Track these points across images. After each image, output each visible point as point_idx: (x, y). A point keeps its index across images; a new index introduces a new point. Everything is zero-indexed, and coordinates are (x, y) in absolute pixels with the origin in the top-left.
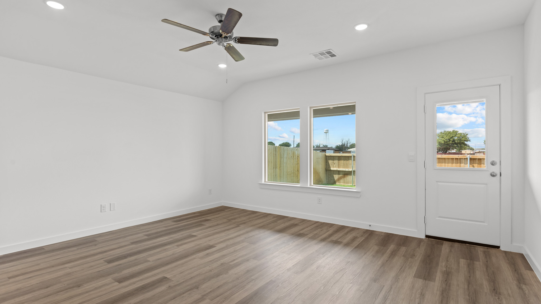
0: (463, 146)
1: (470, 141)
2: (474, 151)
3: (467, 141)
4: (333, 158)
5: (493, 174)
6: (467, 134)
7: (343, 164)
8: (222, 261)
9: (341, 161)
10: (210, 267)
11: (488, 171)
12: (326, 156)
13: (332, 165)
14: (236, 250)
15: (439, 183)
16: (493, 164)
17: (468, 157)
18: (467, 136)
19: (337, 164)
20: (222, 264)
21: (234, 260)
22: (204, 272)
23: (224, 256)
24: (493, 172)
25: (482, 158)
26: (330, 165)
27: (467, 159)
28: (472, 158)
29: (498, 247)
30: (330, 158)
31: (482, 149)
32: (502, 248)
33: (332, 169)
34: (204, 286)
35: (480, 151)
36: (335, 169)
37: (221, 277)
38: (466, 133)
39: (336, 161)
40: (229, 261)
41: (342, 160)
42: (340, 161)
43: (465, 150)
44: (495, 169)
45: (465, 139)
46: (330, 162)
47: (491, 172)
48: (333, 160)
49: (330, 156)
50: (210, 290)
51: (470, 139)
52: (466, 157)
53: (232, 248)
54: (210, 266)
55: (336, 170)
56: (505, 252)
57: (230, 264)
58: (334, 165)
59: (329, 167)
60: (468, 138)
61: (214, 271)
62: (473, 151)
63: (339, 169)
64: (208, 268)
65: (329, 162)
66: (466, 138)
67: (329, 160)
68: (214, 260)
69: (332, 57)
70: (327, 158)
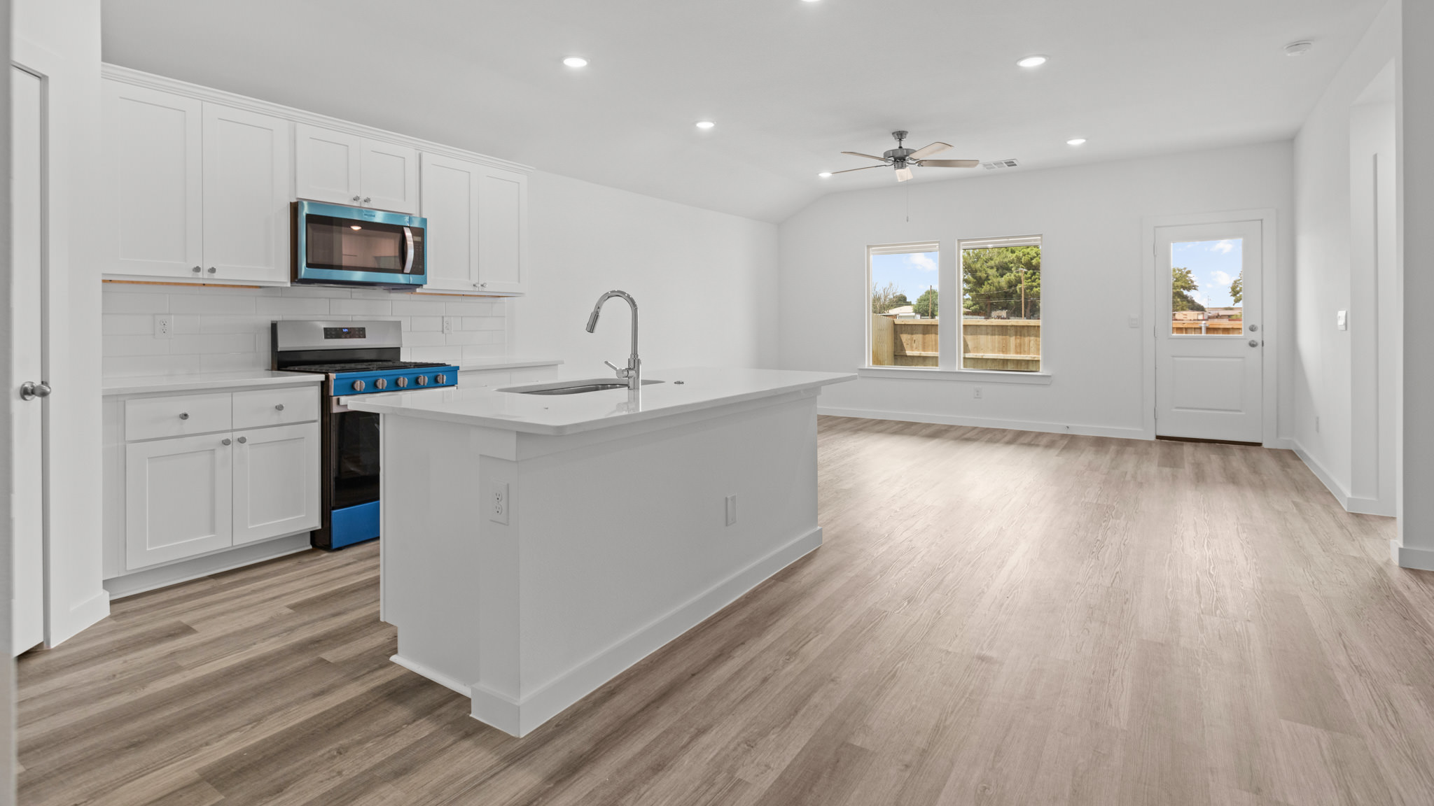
0: (1178, 302)
1: (1195, 289)
2: (1205, 313)
3: (1189, 289)
4: (911, 329)
5: (1252, 343)
6: (1189, 272)
7: (934, 343)
9: (930, 335)
11: (1245, 339)
12: (895, 324)
13: (909, 346)
15: (1176, 359)
16: (1252, 329)
17: (1203, 325)
18: (1189, 275)
19: (921, 343)
24: (1253, 341)
25: (1231, 327)
26: (905, 344)
27: (1201, 328)
28: (1211, 327)
29: (1259, 444)
30: (903, 329)
31: (1227, 309)
32: (1265, 445)
33: (909, 353)
35: (1222, 313)
36: (916, 353)
38: (1185, 269)
39: (918, 335)
41: (932, 333)
42: (927, 335)
43: (1184, 312)
44: (1256, 337)
45: (1183, 284)
46: (905, 338)
47: (1250, 340)
48: (912, 334)
49: (905, 325)
51: (1195, 284)
52: (1197, 326)
55: (918, 355)
56: (1269, 450)
58: (914, 345)
59: (903, 349)
60: (1192, 282)
62: (1203, 313)
63: (924, 354)
65: (902, 338)
66: (1186, 282)
67: (902, 333)
69: (1009, 166)
70: (898, 328)
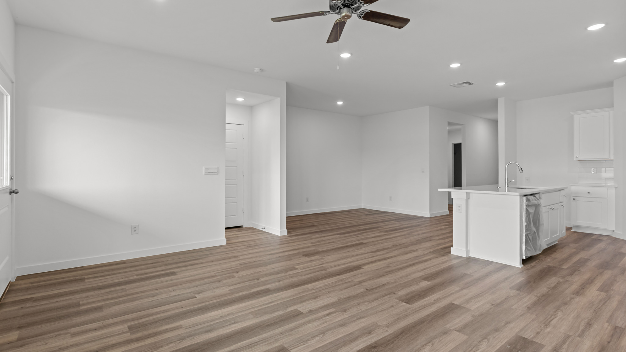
8: (345, 316)
10: (361, 309)
14: (321, 336)
20: (345, 311)
21: (328, 314)
22: (366, 303)
23: (342, 325)
34: (361, 290)
37: (346, 296)
40: (335, 314)
50: (355, 287)
53: (326, 343)
54: (361, 311)
57: (334, 310)
61: (355, 303)
64: (363, 307)
68: (357, 319)
